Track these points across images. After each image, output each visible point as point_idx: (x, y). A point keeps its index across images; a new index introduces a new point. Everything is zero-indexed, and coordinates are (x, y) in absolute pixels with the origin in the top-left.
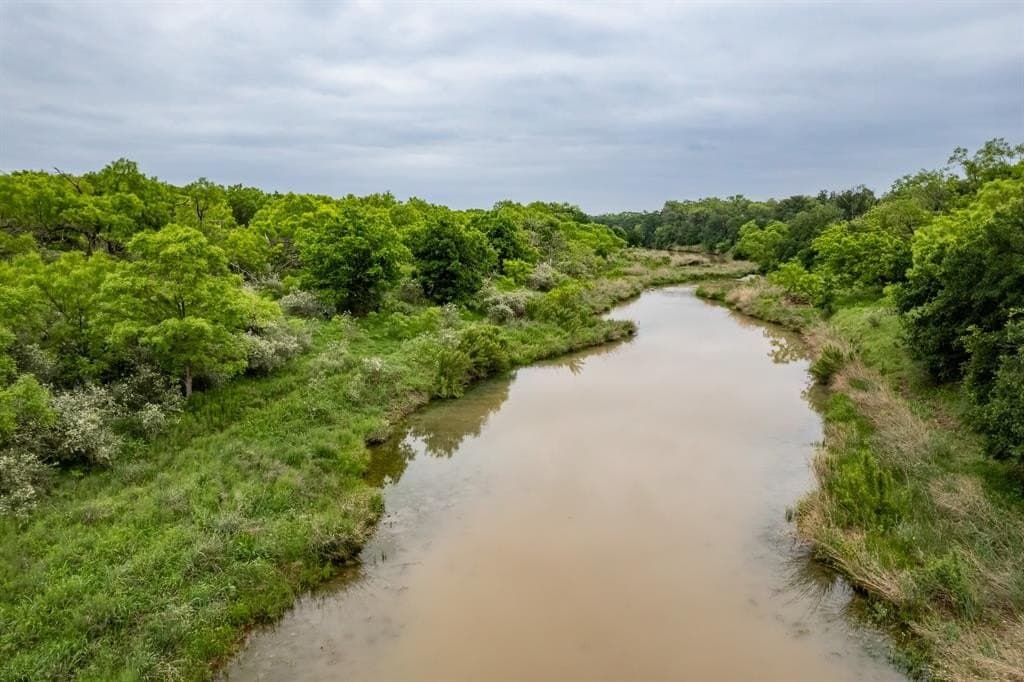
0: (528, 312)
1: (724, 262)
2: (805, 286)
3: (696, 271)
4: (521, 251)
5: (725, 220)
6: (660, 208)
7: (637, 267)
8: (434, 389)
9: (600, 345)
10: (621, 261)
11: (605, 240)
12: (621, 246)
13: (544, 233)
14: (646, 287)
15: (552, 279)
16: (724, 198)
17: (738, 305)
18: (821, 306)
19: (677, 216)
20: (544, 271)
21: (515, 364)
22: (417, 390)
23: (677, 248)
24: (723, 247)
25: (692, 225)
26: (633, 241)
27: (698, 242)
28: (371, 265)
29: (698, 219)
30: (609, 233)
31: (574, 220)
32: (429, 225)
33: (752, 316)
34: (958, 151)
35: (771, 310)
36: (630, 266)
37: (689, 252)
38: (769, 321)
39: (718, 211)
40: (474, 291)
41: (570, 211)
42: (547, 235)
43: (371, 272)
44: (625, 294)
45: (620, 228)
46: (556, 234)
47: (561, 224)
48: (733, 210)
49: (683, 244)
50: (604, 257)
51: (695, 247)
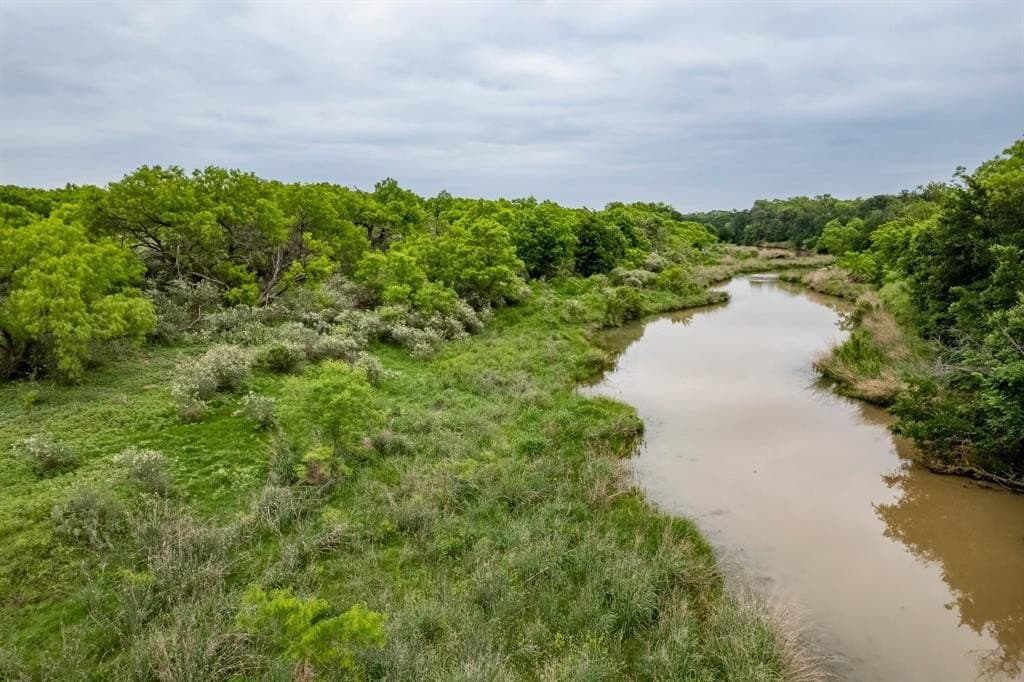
0: (651, 283)
1: (809, 255)
2: (866, 269)
3: (781, 262)
4: (637, 241)
5: (813, 217)
6: (750, 207)
7: (728, 258)
8: (605, 320)
9: (704, 306)
10: (714, 254)
11: (700, 235)
12: (713, 241)
13: (650, 228)
14: (736, 273)
15: (662, 264)
16: (811, 197)
17: (812, 285)
18: (873, 282)
19: (766, 214)
20: (654, 258)
21: (648, 313)
22: (596, 320)
23: (766, 244)
24: (810, 243)
25: (780, 223)
26: (724, 237)
27: (786, 239)
28: (554, 246)
29: (787, 217)
30: (703, 230)
31: (672, 218)
32: (582, 221)
33: (822, 292)
34: (959, 168)
35: (836, 287)
36: (721, 257)
37: (775, 248)
38: (834, 295)
39: (805, 211)
40: (611, 268)
41: (666, 210)
42: (652, 230)
43: (555, 251)
44: (719, 277)
45: (711, 226)
46: (661, 229)
47: (664, 222)
48: (820, 209)
49: (772, 241)
50: (700, 249)
51: (783, 244)
